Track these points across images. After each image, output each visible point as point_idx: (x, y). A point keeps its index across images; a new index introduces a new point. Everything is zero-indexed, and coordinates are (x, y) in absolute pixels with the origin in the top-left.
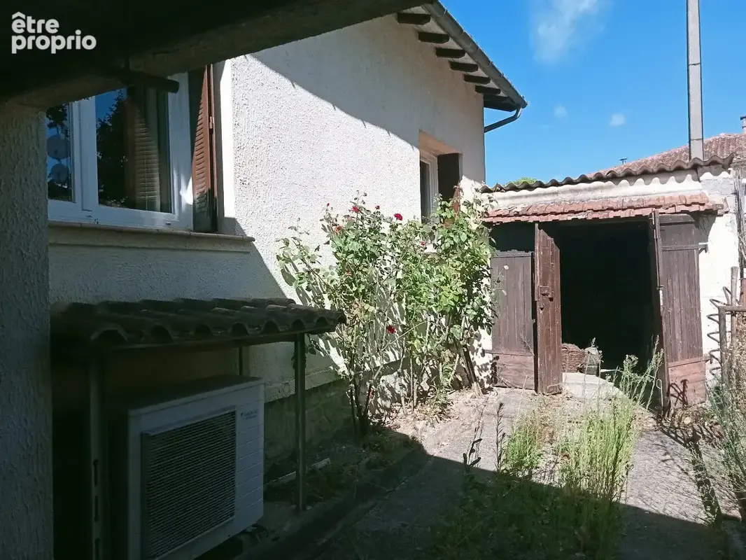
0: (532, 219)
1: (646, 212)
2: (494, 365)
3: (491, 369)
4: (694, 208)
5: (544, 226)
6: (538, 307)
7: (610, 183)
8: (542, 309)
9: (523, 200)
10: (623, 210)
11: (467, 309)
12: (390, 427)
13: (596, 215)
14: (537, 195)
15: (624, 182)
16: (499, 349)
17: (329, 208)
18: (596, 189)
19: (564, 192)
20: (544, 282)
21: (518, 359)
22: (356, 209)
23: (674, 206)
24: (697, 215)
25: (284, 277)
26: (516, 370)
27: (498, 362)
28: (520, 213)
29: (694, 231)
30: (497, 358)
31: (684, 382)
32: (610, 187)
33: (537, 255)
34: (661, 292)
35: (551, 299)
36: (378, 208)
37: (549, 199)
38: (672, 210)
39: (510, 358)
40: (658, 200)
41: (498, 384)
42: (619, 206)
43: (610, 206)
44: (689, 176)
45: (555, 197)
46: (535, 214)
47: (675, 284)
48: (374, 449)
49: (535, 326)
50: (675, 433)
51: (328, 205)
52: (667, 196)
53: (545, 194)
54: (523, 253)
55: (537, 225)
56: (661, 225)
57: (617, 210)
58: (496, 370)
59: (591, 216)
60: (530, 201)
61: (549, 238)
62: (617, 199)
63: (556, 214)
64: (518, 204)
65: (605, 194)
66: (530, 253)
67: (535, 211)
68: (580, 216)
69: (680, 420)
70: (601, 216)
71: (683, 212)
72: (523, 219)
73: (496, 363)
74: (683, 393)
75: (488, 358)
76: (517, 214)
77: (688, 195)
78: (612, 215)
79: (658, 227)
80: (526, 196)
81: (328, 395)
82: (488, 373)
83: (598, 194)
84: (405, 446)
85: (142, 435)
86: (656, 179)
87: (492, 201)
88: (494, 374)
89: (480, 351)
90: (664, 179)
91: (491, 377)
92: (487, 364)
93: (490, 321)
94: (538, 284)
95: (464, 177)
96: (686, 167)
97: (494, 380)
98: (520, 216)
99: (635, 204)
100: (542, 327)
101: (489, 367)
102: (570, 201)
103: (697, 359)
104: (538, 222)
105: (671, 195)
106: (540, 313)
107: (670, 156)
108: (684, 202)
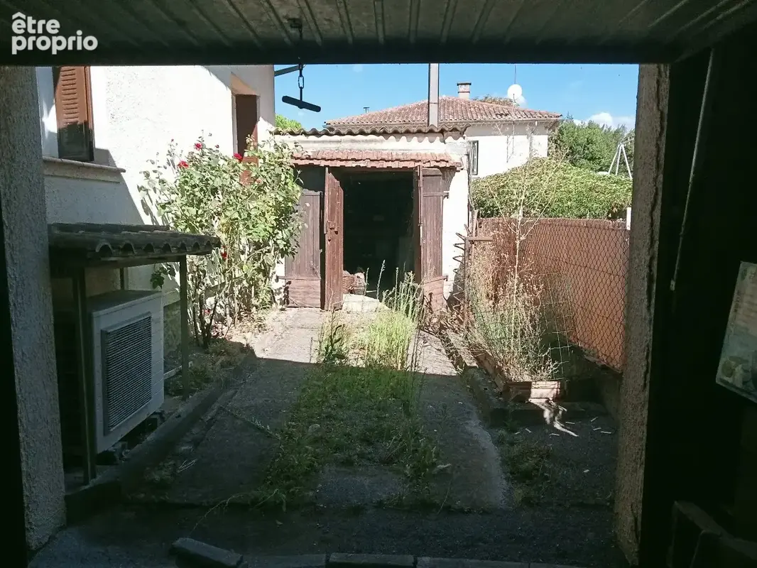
0: (323, 163)
1: (411, 165)
2: (286, 289)
3: (284, 292)
4: (442, 165)
5: (332, 170)
6: (327, 239)
7: (381, 137)
8: (329, 240)
9: (311, 145)
10: (392, 161)
11: (277, 239)
12: (225, 338)
13: (374, 164)
14: (323, 142)
15: (392, 137)
16: (291, 275)
17: (174, 143)
18: (371, 141)
19: (346, 141)
20: (331, 218)
21: (305, 283)
22: (198, 146)
23: (429, 162)
24: (443, 169)
25: (143, 207)
26: (304, 292)
27: (290, 286)
28: (312, 157)
29: (441, 182)
30: (290, 283)
31: (431, 294)
32: (382, 141)
33: (326, 194)
34: (421, 228)
35: (336, 233)
36: (218, 147)
37: (333, 146)
38: (428, 165)
39: (301, 283)
40: (417, 155)
41: (289, 305)
42: (390, 158)
43: (383, 157)
44: (438, 138)
45: (338, 145)
46: (324, 159)
47: (428, 223)
48: (220, 354)
49: (323, 256)
50: (428, 329)
51: (173, 140)
52: (423, 152)
53: (330, 142)
54: (312, 192)
55: (327, 169)
56: (424, 176)
57: (389, 161)
58: (288, 294)
59: (370, 165)
60: (318, 147)
61: (336, 181)
62: (387, 151)
63: (341, 160)
64: (309, 149)
65: (378, 146)
66: (319, 193)
67: (324, 156)
68: (362, 164)
69: (430, 320)
70: (378, 165)
71: (435, 167)
72: (316, 162)
73: (288, 287)
74: (430, 302)
75: (282, 283)
76: (309, 158)
77: (437, 153)
78: (385, 165)
79: (421, 177)
80: (315, 142)
81: (173, 313)
82: (281, 296)
83: (372, 146)
84: (242, 352)
85: (101, 331)
86: (415, 138)
87: (297, 146)
88: (286, 297)
89: (274, 277)
90: (421, 138)
91: (283, 299)
92: (281, 288)
93: (294, 250)
94: (326, 220)
95: (261, 119)
96: (436, 131)
97: (286, 301)
98: (312, 159)
99: (401, 157)
100: (330, 255)
101: (282, 290)
102: (351, 150)
103: (439, 278)
104: (328, 166)
105: (426, 152)
106: (328, 244)
107: (405, 110)
108: (435, 159)
